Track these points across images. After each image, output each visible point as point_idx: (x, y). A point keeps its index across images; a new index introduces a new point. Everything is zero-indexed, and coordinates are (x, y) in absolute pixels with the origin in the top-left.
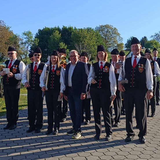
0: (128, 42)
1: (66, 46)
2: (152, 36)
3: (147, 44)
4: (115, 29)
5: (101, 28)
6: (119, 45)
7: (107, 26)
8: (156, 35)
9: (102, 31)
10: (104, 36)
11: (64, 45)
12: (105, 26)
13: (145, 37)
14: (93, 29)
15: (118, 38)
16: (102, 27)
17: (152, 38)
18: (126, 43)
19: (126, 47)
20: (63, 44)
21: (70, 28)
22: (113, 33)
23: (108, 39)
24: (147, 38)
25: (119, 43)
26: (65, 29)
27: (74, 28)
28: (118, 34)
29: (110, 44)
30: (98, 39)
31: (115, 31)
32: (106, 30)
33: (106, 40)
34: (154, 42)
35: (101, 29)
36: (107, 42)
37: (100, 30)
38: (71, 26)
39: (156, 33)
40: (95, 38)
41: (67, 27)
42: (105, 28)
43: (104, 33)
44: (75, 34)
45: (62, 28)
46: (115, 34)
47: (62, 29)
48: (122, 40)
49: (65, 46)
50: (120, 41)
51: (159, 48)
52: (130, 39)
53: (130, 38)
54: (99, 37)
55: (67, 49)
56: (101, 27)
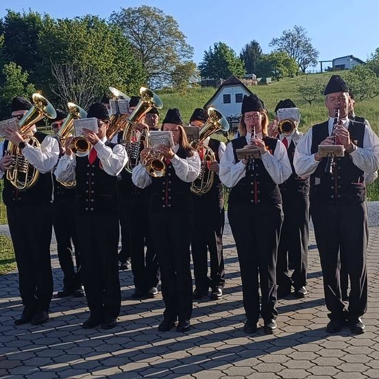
0: (206, 59)
1: (26, 74)
2: (275, 41)
3: (262, 63)
4: (170, 19)
5: (128, 19)
6: (183, 67)
7: (144, 12)
8: (287, 37)
9: (130, 27)
10: (137, 41)
11: (20, 71)
12: (139, 11)
13: (255, 44)
14: (103, 21)
15: (178, 48)
16: (129, 15)
17: (276, 47)
18: (202, 61)
19: (203, 74)
20: (17, 68)
21: (33, 19)
22: (162, 33)
23: (150, 50)
24: (260, 45)
25: (183, 61)
26: (15, 19)
27: (42, 18)
28: (179, 37)
29: (155, 67)
30: (120, 50)
31: (169, 27)
32: (142, 24)
33: (142, 52)
34: (283, 58)
35: (126, 20)
36: (147, 59)
37: (125, 23)
38: (34, 11)
39: (288, 32)
40: (109, 50)
41: (22, 16)
42: (138, 18)
43: (135, 32)
44: (49, 35)
45: (6, 18)
46: (170, 34)
47: (4, 20)
48: (190, 55)
49: (22, 73)
50: (184, 56)
51: (295, 75)
52: (213, 51)
53: (213, 47)
54: (123, 45)
55: (28, 83)
56: (129, 13)
